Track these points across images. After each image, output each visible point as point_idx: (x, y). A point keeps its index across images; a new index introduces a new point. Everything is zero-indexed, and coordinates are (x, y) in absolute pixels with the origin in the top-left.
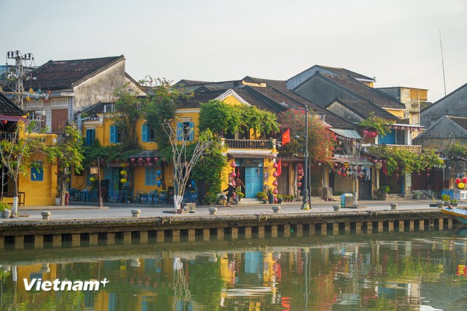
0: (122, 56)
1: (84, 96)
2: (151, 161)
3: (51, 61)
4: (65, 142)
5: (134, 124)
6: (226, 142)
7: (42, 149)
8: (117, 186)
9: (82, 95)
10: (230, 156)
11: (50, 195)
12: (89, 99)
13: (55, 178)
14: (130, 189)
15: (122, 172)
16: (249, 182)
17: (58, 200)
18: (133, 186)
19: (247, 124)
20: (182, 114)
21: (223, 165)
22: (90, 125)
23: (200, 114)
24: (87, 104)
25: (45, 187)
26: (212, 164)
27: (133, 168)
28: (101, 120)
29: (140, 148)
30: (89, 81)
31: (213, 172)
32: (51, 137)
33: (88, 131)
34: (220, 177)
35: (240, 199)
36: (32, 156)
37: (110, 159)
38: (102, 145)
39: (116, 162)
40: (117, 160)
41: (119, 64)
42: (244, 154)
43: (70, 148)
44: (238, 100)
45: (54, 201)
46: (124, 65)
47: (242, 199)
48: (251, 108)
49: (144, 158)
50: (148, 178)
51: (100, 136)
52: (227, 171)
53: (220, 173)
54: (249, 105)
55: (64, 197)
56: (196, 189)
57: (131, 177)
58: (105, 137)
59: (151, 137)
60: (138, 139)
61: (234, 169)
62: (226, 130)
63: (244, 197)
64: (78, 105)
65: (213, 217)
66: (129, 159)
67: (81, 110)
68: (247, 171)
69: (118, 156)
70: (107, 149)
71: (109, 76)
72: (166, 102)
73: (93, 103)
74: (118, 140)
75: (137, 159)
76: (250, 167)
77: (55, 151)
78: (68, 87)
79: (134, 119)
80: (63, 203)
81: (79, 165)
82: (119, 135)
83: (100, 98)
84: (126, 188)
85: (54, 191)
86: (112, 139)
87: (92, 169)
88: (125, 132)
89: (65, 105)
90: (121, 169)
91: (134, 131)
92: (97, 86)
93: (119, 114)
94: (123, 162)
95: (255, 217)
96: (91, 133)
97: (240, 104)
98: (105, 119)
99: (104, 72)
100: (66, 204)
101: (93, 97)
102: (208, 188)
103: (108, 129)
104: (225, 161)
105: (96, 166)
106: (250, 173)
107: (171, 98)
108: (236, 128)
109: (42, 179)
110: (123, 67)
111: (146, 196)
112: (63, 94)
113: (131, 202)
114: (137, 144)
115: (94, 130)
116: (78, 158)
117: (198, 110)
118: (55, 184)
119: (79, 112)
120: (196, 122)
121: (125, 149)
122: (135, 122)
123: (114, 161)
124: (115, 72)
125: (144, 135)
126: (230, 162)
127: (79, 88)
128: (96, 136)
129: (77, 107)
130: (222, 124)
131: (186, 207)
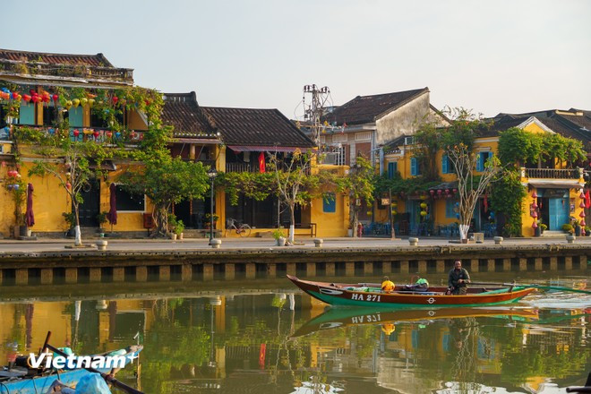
0: (427, 88)
1: (387, 129)
2: (449, 193)
3: (358, 97)
4: (357, 174)
5: (433, 155)
6: (527, 171)
7: (331, 180)
8: (419, 219)
9: (384, 128)
10: (530, 187)
11: (342, 226)
12: (392, 132)
13: (347, 209)
14: (431, 221)
15: (422, 205)
16: (554, 214)
17: (350, 231)
18: (434, 219)
19: (549, 152)
20: (481, 144)
21: (523, 195)
22: (392, 158)
23: (499, 143)
24: (390, 138)
25: (337, 219)
26: (512, 195)
27: (433, 201)
28: (402, 152)
29: (440, 180)
30: (392, 114)
31: (512, 203)
32: (343, 168)
33: (390, 164)
34: (520, 207)
35: (542, 230)
36: (322, 187)
37: (410, 192)
38: (403, 177)
39: (415, 195)
40: (416, 192)
41: (423, 96)
42: (547, 184)
43: (360, 179)
44: (541, 127)
45: (347, 232)
46: (428, 97)
47: (545, 232)
48: (554, 135)
49: (443, 190)
50: (448, 212)
51: (401, 169)
52: (528, 201)
53: (520, 203)
54: (552, 132)
55: (356, 229)
56: (496, 221)
57: (431, 210)
58: (406, 169)
59: (451, 168)
60: (438, 171)
61: (536, 199)
62: (525, 158)
63: (548, 229)
64: (380, 138)
65: (498, 246)
66: (429, 192)
67: (383, 143)
68: (551, 202)
69: (417, 188)
70: (408, 181)
71: (413, 109)
72: (465, 131)
73: (396, 135)
74: (419, 173)
75: (436, 191)
76: (554, 198)
77: (345, 182)
78: (372, 121)
79: (434, 150)
80: (356, 234)
81: (369, 195)
82: (419, 167)
83: (404, 131)
84: (426, 221)
85: (347, 223)
86: (413, 173)
87: (383, 200)
88: (425, 163)
89: (368, 139)
90: (422, 201)
91: (434, 162)
92: (400, 119)
93: (419, 147)
94: (422, 194)
95: (545, 248)
96: (393, 166)
97: (543, 132)
98: (406, 152)
99: (408, 105)
100: (358, 235)
101: (396, 130)
102: (508, 219)
103: (409, 162)
104: (525, 191)
105: (388, 197)
106: (554, 204)
107: (471, 128)
108: (536, 157)
109: (333, 210)
110: (427, 100)
111: (445, 228)
112: (365, 128)
113: (431, 235)
114: (438, 176)
115: (396, 163)
116: (369, 189)
117: (496, 139)
118: (347, 216)
119: (381, 145)
120: (495, 151)
121: (425, 181)
122: (435, 153)
123: (413, 194)
124: (419, 104)
125: (444, 167)
126: (531, 193)
127: (382, 122)
128: (398, 169)
129: (380, 140)
130: (521, 153)
131: (473, 237)
